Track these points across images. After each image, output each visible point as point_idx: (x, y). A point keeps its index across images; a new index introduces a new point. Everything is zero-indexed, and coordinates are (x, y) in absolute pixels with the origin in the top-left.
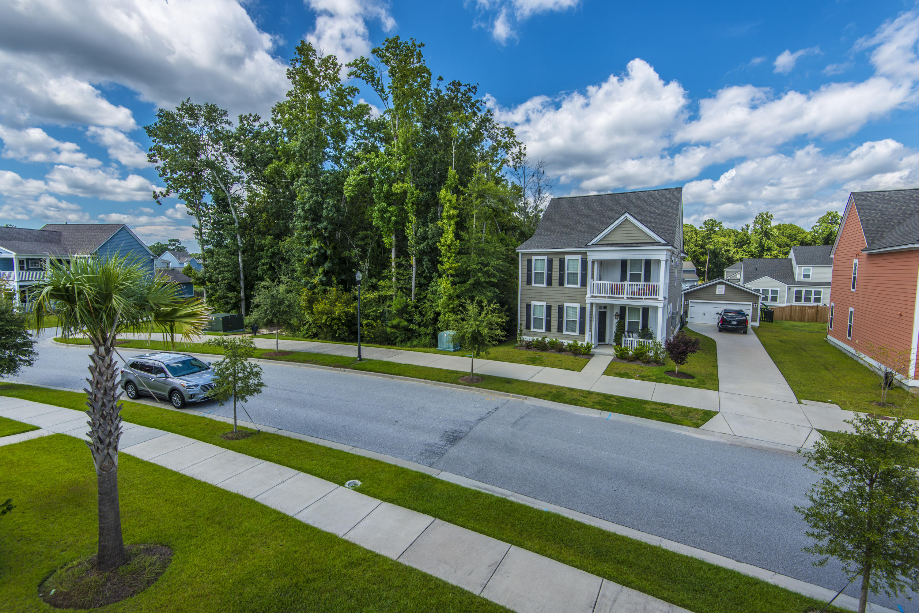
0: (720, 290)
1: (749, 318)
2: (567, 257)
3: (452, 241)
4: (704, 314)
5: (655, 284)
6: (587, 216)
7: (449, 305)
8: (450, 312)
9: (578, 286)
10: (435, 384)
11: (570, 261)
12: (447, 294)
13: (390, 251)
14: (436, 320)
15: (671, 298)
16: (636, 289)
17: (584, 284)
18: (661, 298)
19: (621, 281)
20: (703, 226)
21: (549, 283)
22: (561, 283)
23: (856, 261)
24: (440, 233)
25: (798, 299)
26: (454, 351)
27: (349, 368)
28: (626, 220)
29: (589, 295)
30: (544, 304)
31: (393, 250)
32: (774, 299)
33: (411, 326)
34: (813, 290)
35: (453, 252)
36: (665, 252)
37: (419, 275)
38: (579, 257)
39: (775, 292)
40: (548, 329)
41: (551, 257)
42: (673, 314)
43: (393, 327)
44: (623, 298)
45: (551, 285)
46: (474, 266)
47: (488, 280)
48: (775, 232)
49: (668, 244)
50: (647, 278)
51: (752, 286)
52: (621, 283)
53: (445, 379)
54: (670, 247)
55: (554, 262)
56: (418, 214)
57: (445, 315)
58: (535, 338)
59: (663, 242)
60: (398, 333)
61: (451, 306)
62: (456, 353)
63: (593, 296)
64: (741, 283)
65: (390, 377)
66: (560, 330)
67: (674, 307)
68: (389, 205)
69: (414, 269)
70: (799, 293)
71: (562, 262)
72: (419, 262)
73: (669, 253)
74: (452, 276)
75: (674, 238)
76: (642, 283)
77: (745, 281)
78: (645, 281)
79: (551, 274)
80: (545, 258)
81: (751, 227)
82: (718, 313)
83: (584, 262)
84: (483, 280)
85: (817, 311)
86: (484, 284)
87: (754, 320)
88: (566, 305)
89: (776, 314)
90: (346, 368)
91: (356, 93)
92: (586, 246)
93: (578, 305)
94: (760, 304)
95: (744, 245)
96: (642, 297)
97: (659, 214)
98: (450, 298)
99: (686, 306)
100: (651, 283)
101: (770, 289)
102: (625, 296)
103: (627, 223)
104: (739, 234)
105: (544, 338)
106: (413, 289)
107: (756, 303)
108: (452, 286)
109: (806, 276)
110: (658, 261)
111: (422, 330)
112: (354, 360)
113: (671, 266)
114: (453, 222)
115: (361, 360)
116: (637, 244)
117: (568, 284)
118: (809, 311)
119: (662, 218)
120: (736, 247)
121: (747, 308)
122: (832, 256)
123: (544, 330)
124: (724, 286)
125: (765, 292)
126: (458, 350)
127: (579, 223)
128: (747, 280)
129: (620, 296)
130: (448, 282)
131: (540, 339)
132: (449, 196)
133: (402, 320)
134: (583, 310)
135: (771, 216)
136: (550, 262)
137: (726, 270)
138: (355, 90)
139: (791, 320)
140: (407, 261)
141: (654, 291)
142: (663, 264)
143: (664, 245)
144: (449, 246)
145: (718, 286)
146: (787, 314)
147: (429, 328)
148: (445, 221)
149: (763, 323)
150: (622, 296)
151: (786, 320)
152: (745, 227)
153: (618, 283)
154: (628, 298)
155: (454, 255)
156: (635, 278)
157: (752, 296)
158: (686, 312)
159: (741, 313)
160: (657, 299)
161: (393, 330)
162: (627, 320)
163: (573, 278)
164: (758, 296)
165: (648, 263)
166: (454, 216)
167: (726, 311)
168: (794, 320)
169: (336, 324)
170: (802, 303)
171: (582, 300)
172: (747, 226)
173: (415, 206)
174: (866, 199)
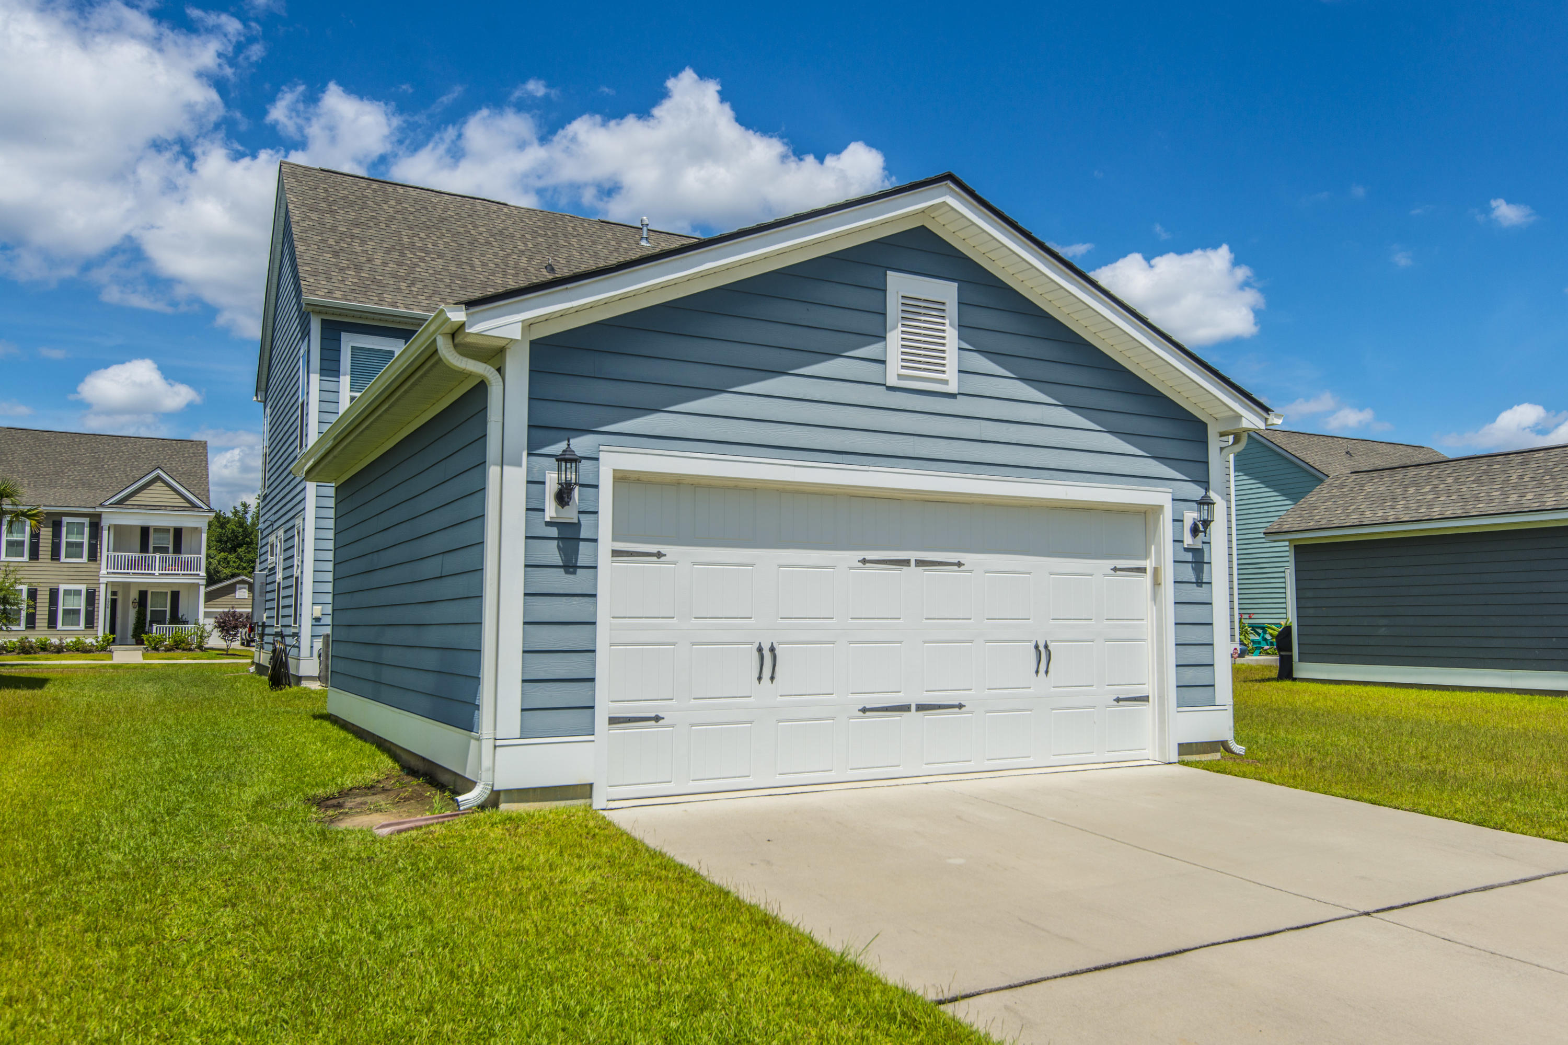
2: (65, 520)
17: (93, 556)
22: (55, 555)
29: (104, 571)
44: (154, 574)
63: (108, 573)
66: (52, 623)
78: (174, 552)
79: (38, 543)
95: (240, 546)
97: (184, 473)
102: (157, 572)
104: (228, 522)
119: (189, 478)
120: (223, 550)
150: (153, 572)
153: (137, 555)
162: (149, 609)
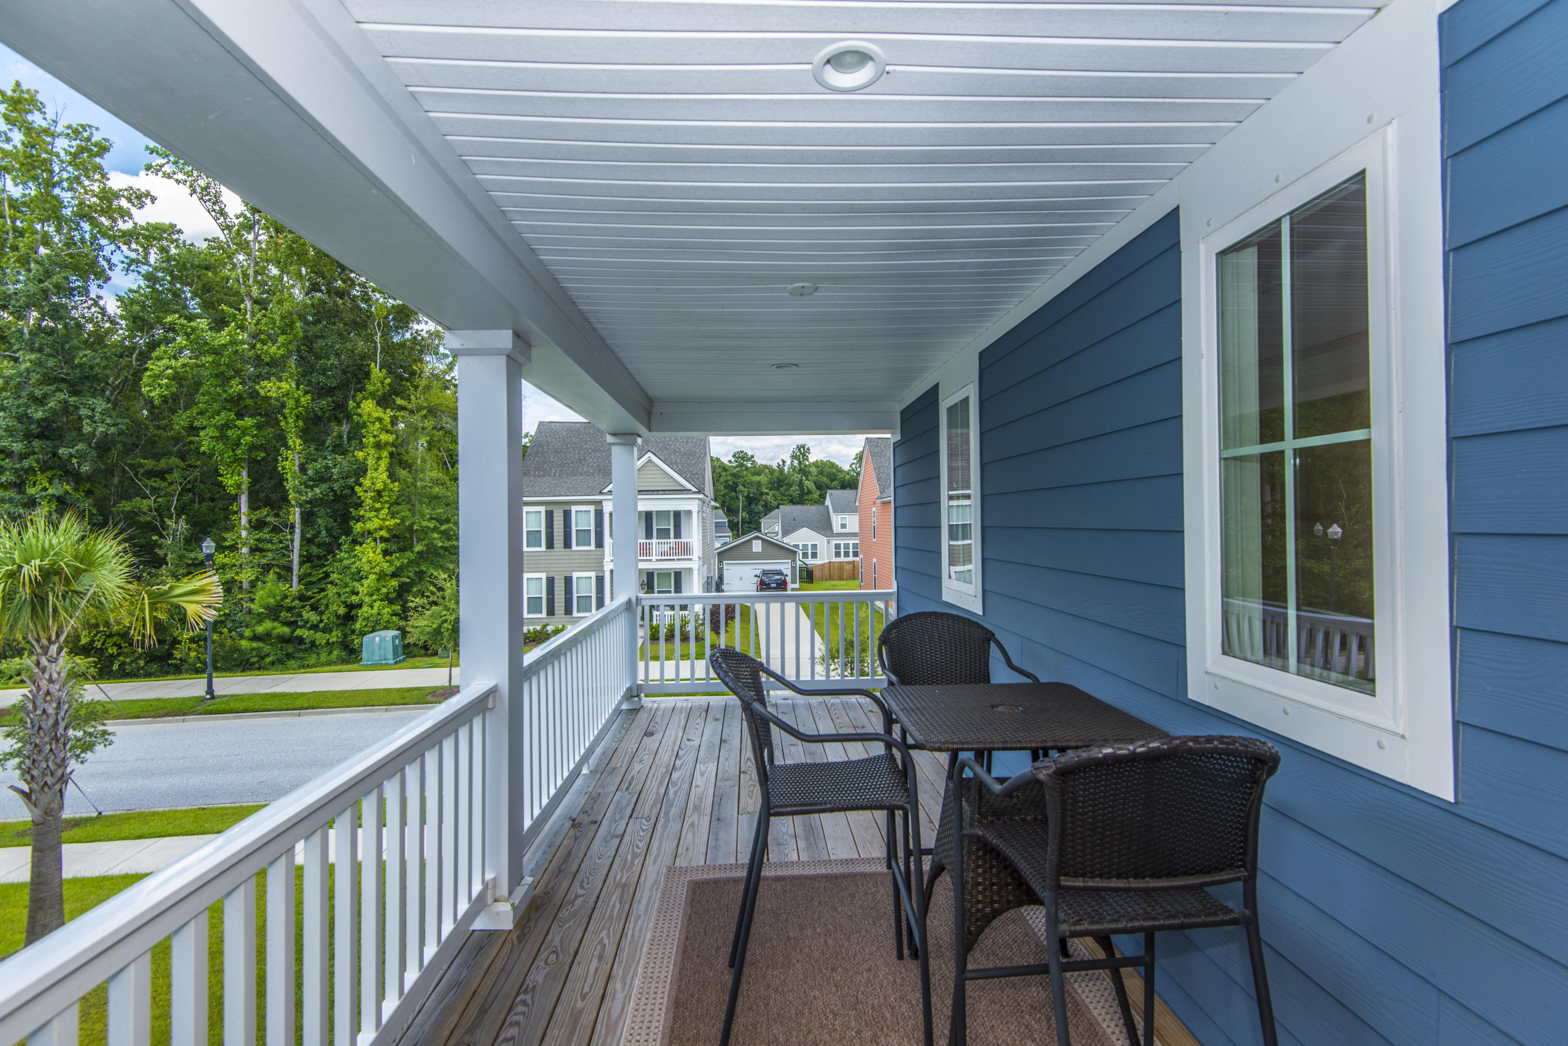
0: (757, 546)
1: (789, 579)
3: (385, 484)
4: (741, 578)
5: (688, 540)
6: (595, 451)
7: (378, 590)
8: (382, 600)
9: (593, 547)
10: (386, 710)
11: (579, 514)
12: (377, 570)
13: (235, 498)
14: (349, 618)
15: (705, 559)
16: (666, 548)
18: (695, 558)
19: (647, 538)
20: (733, 460)
21: (550, 545)
23: (874, 509)
24: (361, 470)
25: (838, 554)
26: (396, 663)
27: (193, 713)
28: (650, 461)
30: (543, 576)
31: (244, 499)
32: (814, 555)
33: (299, 632)
34: (851, 542)
35: (387, 502)
36: (696, 502)
37: (307, 541)
38: (592, 508)
39: (814, 547)
40: (551, 612)
41: (550, 508)
42: (708, 578)
43: (255, 638)
45: (553, 548)
46: (425, 523)
47: (447, 544)
48: (814, 470)
49: (699, 492)
50: (678, 535)
51: (790, 540)
52: (645, 541)
53: (403, 701)
54: (701, 496)
55: (555, 515)
56: (305, 435)
57: (372, 607)
58: (531, 628)
59: (694, 489)
60: (267, 649)
61: (384, 590)
62: (397, 666)
64: (779, 537)
65: (294, 715)
67: (709, 570)
68: (240, 416)
69: (298, 531)
70: (838, 546)
71: (567, 515)
72: (308, 518)
73: (701, 503)
74: (383, 540)
75: (704, 484)
76: (672, 540)
77: (784, 536)
80: (542, 509)
81: (788, 462)
82: (756, 576)
83: (599, 514)
84: (440, 544)
85: (854, 566)
86: (442, 552)
87: (794, 582)
88: (575, 575)
89: (816, 573)
90: (184, 714)
91: (148, 201)
92: (601, 493)
93: (593, 574)
94: (799, 563)
96: (674, 557)
98: (382, 576)
99: (721, 570)
100: (682, 540)
101: (810, 544)
103: (650, 464)
105: (545, 626)
106: (296, 566)
107: (794, 561)
108: (384, 557)
109: (844, 526)
110: (689, 513)
111: (321, 638)
112: (202, 700)
113: (703, 518)
114: (385, 454)
115: (213, 698)
116: (665, 491)
117: (577, 545)
118: (847, 567)
121: (785, 566)
122: (857, 504)
123: (544, 614)
124: (760, 542)
125: (805, 546)
126: (400, 661)
127: (585, 459)
128: (786, 533)
129: (648, 558)
130: (379, 551)
131: (538, 628)
132: (378, 413)
133: (276, 624)
134: (600, 580)
135: (808, 449)
136: (550, 515)
137: (763, 521)
138: (148, 194)
139: (830, 579)
140: (277, 515)
141: (686, 549)
142: (695, 515)
143: (695, 493)
144: (379, 493)
145: (754, 542)
146: (826, 572)
147: (334, 633)
148: (372, 451)
149: (803, 584)
151: (826, 580)
152: (781, 463)
154: (657, 560)
155: (387, 506)
156: (664, 533)
157: (790, 553)
158: (721, 578)
159: (780, 573)
160: (691, 559)
161: (255, 645)
163: (583, 536)
164: (795, 553)
165: (677, 515)
166: (387, 444)
167: (765, 573)
168: (834, 580)
169: (115, 644)
170: (842, 559)
171: (600, 565)
172: (784, 462)
173: (301, 423)
174: (877, 446)
